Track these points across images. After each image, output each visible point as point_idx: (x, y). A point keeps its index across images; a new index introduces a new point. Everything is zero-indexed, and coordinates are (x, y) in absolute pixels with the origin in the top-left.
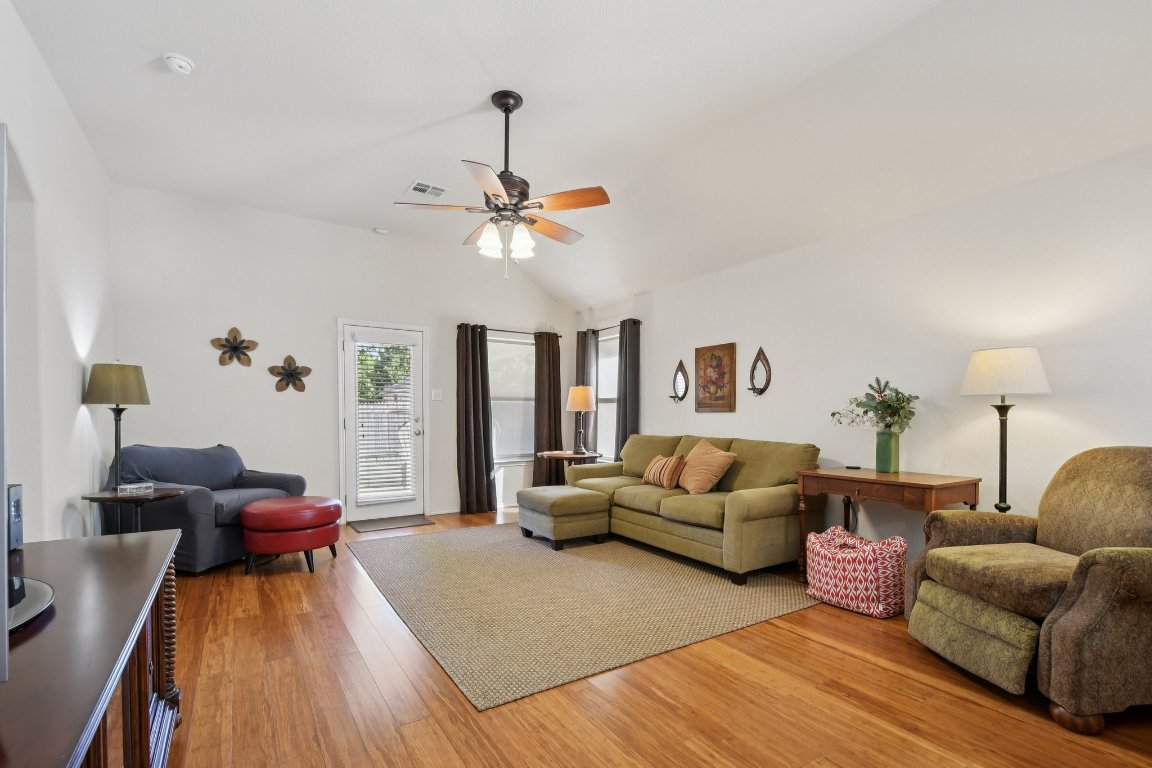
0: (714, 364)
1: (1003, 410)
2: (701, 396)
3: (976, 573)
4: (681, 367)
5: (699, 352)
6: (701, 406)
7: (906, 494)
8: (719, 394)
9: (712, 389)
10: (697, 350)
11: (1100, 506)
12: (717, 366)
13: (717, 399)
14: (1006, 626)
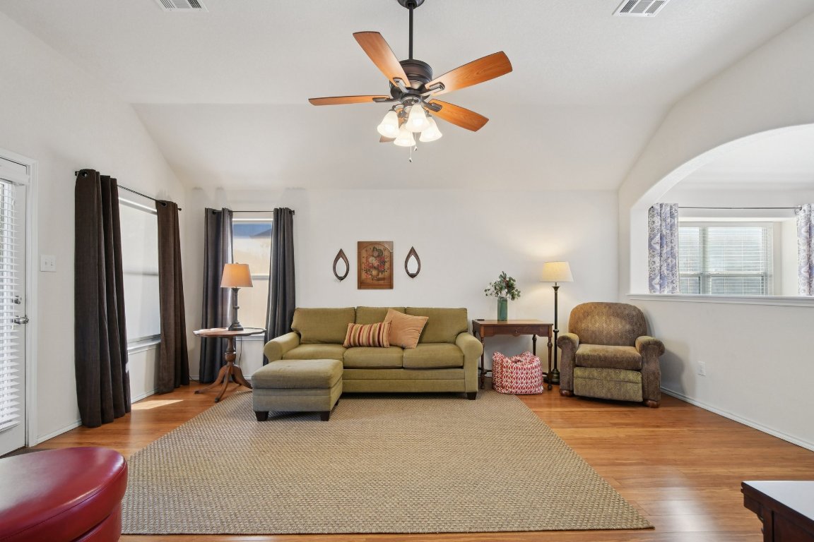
0: (376, 254)
1: (556, 288)
2: (364, 275)
3: (612, 358)
4: (341, 254)
5: (361, 245)
6: (362, 284)
7: (541, 330)
8: (381, 276)
9: (374, 272)
10: (359, 243)
11: (605, 325)
12: (378, 256)
13: (379, 280)
14: (632, 376)
